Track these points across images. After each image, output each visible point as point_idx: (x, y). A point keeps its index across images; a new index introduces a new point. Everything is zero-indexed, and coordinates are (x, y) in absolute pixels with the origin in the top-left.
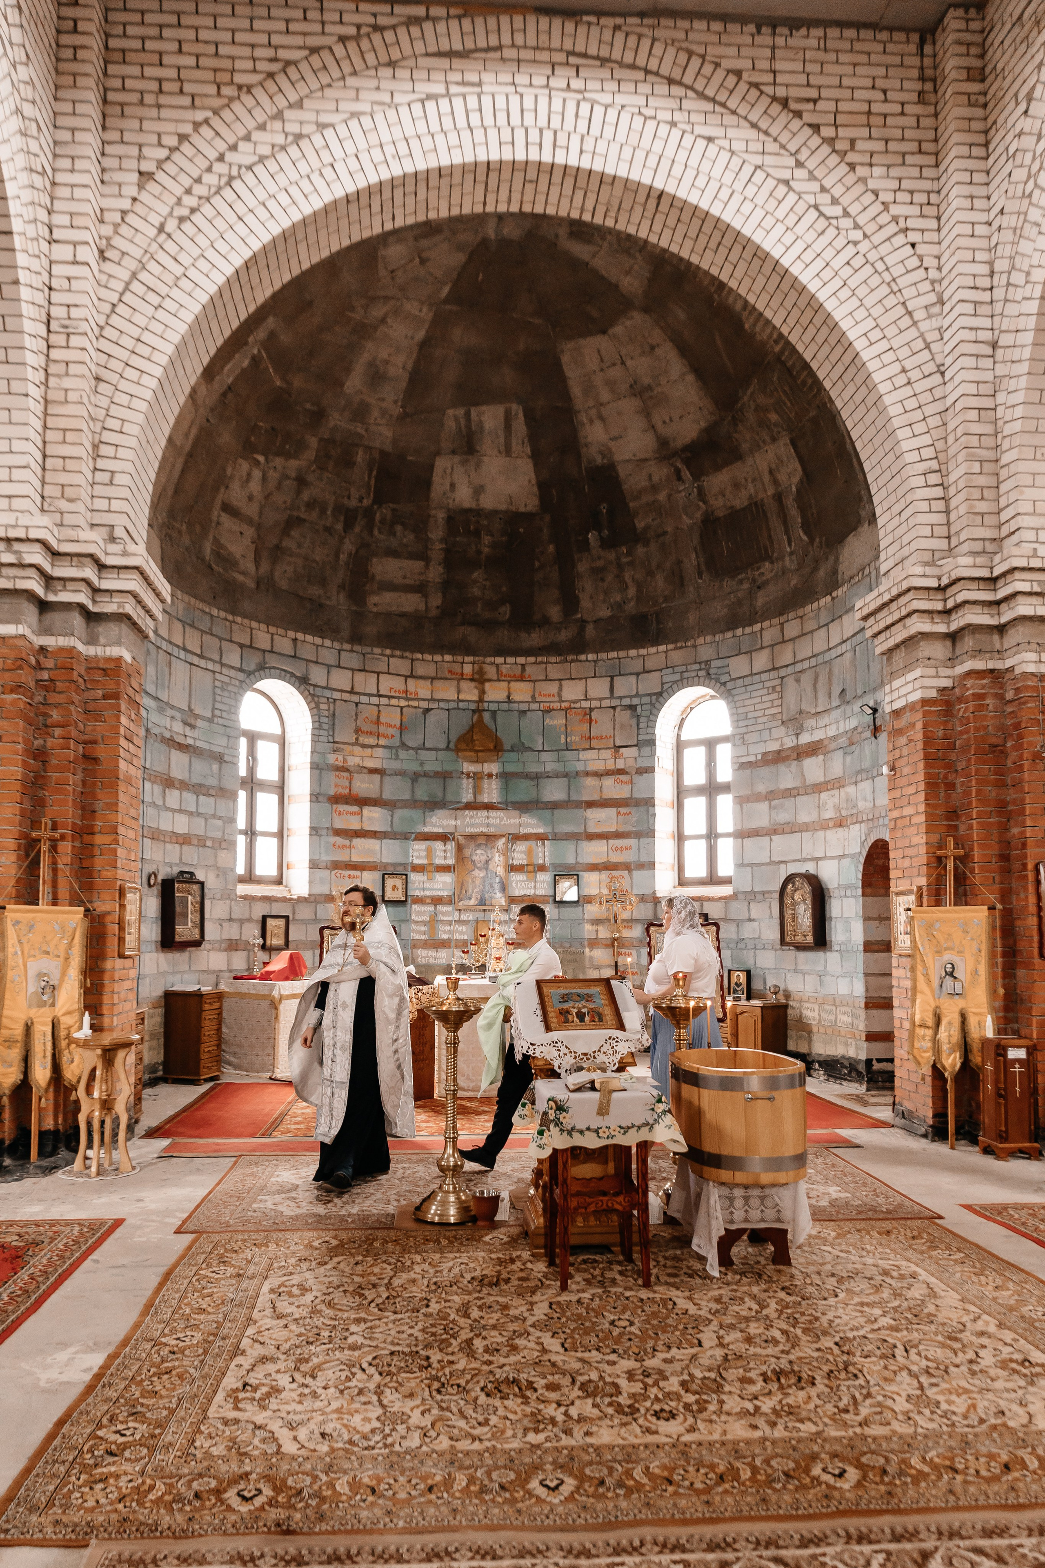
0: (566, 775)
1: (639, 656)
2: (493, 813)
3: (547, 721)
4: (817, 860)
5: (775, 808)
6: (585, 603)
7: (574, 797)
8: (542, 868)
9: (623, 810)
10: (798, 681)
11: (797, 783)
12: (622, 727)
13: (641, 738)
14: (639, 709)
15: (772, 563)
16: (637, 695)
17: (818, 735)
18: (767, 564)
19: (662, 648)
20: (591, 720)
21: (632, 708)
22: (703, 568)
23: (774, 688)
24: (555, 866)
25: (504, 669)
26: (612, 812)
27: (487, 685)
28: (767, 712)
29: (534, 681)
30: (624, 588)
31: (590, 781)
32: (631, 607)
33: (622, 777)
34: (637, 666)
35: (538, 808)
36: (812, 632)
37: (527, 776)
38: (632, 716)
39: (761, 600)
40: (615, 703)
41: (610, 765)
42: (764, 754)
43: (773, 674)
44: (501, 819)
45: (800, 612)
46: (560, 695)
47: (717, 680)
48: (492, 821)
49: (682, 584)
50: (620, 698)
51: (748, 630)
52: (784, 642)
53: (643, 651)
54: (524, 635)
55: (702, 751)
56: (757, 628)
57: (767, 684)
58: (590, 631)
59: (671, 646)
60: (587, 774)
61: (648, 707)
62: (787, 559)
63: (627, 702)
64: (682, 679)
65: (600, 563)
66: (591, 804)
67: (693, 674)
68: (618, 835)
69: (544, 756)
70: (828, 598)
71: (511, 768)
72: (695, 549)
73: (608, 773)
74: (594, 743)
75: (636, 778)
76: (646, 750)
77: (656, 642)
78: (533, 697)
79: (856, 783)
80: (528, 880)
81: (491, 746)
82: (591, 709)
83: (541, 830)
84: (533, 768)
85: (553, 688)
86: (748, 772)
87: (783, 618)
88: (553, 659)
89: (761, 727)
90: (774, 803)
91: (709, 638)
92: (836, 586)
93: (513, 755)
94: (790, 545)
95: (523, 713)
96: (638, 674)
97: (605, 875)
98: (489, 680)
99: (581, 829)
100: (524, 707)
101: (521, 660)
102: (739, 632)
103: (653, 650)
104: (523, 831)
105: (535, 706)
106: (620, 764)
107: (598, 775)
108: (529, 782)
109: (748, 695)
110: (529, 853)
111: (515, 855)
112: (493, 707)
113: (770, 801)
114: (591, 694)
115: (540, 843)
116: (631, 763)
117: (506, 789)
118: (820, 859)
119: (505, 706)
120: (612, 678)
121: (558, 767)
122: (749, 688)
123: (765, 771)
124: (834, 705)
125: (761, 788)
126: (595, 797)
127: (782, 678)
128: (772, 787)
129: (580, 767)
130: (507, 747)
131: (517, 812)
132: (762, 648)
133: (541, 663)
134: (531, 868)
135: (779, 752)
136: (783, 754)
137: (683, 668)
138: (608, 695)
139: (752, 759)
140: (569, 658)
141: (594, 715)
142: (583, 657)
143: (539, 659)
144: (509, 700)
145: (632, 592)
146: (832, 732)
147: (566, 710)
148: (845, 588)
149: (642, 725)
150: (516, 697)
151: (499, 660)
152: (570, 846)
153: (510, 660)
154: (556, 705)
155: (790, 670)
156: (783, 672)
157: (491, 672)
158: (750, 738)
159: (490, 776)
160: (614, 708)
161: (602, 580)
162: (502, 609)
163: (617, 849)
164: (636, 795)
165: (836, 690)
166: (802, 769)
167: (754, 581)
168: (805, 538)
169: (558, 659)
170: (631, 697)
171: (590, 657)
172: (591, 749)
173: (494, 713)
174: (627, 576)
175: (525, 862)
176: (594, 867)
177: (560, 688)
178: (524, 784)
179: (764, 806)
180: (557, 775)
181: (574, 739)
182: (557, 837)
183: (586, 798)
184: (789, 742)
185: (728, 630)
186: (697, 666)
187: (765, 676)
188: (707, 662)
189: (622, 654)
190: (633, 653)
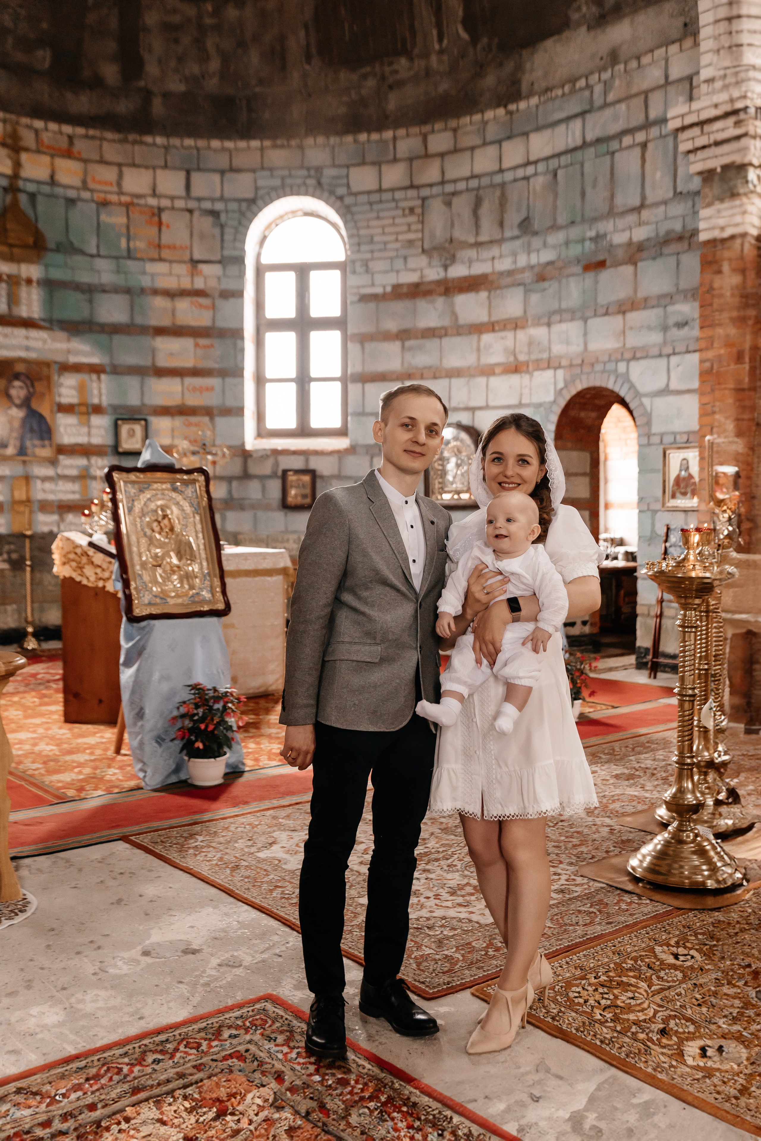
0: (128, 291)
1: (223, 149)
2: (34, 333)
3: (103, 217)
4: (473, 410)
5: (410, 349)
6: (152, 69)
7: (139, 320)
8: (97, 410)
9: (202, 341)
10: (448, 204)
11: (446, 322)
12: (202, 236)
13: (226, 253)
14: (223, 217)
15: (411, 59)
16: (222, 198)
17: (479, 269)
18: (403, 61)
19: (255, 143)
20: (160, 224)
21: (214, 214)
22: (314, 50)
23: (412, 210)
24: (115, 408)
25: (46, 137)
26: (188, 343)
27: (24, 157)
28: (401, 237)
29: (86, 161)
30: (204, 58)
31: (160, 302)
32: (212, 84)
33: (202, 301)
34: (223, 161)
35: (91, 331)
36: (472, 149)
37: (78, 287)
38: (214, 225)
39: (393, 102)
40: (192, 204)
41: (186, 284)
42: (396, 287)
43: (412, 193)
44: (45, 341)
45: (453, 123)
46: (119, 184)
47: (332, 193)
48: (32, 343)
49: (283, 67)
50: (199, 199)
51: (375, 136)
52: (427, 156)
53: (229, 144)
54: (69, 95)
55: (291, 276)
56: (388, 134)
57: (402, 204)
58: (158, 107)
59: (267, 143)
60: (156, 292)
61: (236, 215)
62: (434, 59)
63: (207, 205)
64: (283, 186)
65: (176, 19)
66: (160, 331)
67: (299, 181)
68: (196, 372)
69: (101, 264)
70: (501, 111)
71: (56, 274)
72: (306, 27)
73: (183, 293)
74: (165, 253)
75: (219, 302)
76: (232, 270)
77: (246, 134)
78: (84, 182)
79: (549, 325)
80: (81, 424)
81: (31, 241)
82: (160, 210)
83: (95, 360)
84: (85, 278)
85: (109, 174)
86: (372, 305)
87: (426, 128)
88: (109, 135)
89: (393, 254)
90: (408, 344)
91: (321, 140)
92: (516, 96)
93: (58, 258)
94: (440, 39)
95: (71, 202)
96: (222, 172)
97: (178, 421)
98: (27, 150)
99: (148, 363)
100: (72, 194)
101: (67, 129)
102: (363, 137)
103: (242, 144)
104: (73, 359)
105: (86, 195)
106: (199, 284)
107: (170, 294)
108: (79, 296)
109: (374, 215)
110: (82, 389)
111: (63, 391)
112: (31, 187)
113: (403, 341)
114: (161, 189)
115: (94, 377)
116: (213, 283)
117: (49, 302)
118: (480, 408)
119: (46, 189)
120: (188, 172)
121: (119, 280)
122: (375, 207)
123: (400, 306)
124: (508, 234)
125: (391, 325)
126: (166, 322)
127: (424, 199)
128: (407, 324)
129: (146, 282)
130: (51, 245)
131: (63, 335)
132: (395, 160)
133: (93, 138)
134: (83, 409)
135: (417, 285)
136: (423, 288)
137: (286, 173)
138: (182, 192)
139: (379, 290)
140: (131, 137)
141: (165, 217)
142: (149, 139)
143: (91, 132)
144: (53, 181)
145: (215, 65)
146: (504, 265)
147: (128, 206)
148: (534, 101)
149: (227, 237)
150: (62, 178)
151: (39, 124)
152: (132, 382)
153: (53, 126)
154: (114, 198)
155: (435, 190)
156: (425, 192)
157: (28, 139)
158: (378, 266)
159: (29, 281)
160: (191, 211)
161: (176, 41)
162: (40, 53)
163: (194, 389)
164: (220, 324)
165: (513, 218)
166: (452, 305)
167: (383, 78)
168: (464, 35)
169: (116, 136)
170: (213, 200)
171: (160, 140)
172: (161, 260)
173: (32, 197)
174: (210, 43)
175: (75, 400)
176: (165, 411)
177: (121, 175)
178: (74, 297)
179: (395, 347)
180: (116, 290)
181: (139, 244)
182: (116, 370)
183: (154, 322)
184: (434, 274)
185: (347, 132)
186: (304, 173)
187: (398, 195)
188: (319, 170)
189: (201, 143)
190: (215, 143)
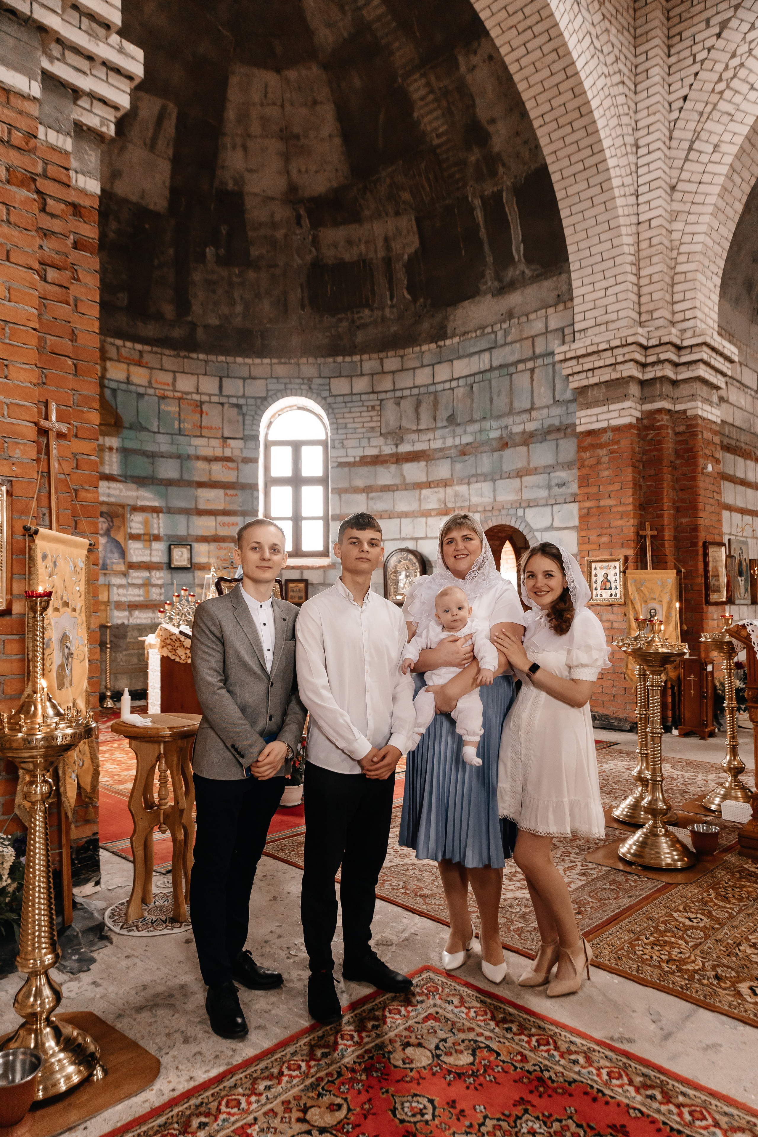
0: (179, 457)
1: (245, 364)
2: (113, 485)
3: (163, 407)
4: (417, 539)
5: (372, 499)
6: (196, 308)
7: (186, 477)
8: (157, 538)
9: (230, 492)
10: (398, 404)
11: (397, 481)
12: (230, 421)
13: (246, 433)
14: (244, 409)
15: (372, 310)
16: (244, 396)
17: (419, 447)
18: (367, 311)
19: (266, 361)
20: (201, 412)
21: (239, 406)
22: (306, 302)
23: (373, 407)
24: (169, 537)
25: (124, 352)
26: (220, 492)
27: (109, 364)
28: (366, 425)
29: (151, 369)
30: (232, 303)
31: (201, 465)
32: (238, 321)
33: (230, 464)
34: (245, 372)
35: (153, 484)
36: (414, 369)
37: (144, 454)
38: (239, 414)
39: (360, 337)
40: (223, 400)
41: (219, 453)
42: (363, 457)
43: (373, 396)
44: (121, 491)
45: (401, 352)
46: (174, 385)
47: (319, 395)
48: (112, 492)
49: (286, 311)
50: (228, 397)
51: (348, 359)
52: (383, 373)
53: (249, 361)
54: (140, 324)
55: (289, 450)
56: (357, 358)
57: (366, 404)
58: (200, 334)
59: (275, 361)
60: (198, 458)
61: (254, 408)
62: (387, 311)
63: (234, 401)
64: (286, 389)
65: (214, 277)
66: (201, 485)
67: (297, 386)
68: (225, 513)
69: (160, 438)
70: (433, 346)
71: (130, 444)
72: (301, 286)
73: (217, 459)
74: (205, 432)
75: (241, 466)
76: (251, 444)
77: (261, 354)
78: (150, 382)
79: (469, 484)
80: (145, 548)
81: (112, 421)
82: (202, 403)
83: (156, 504)
84: (150, 447)
85: (168, 378)
86: (346, 469)
87: (382, 355)
88: (167, 352)
89: (360, 436)
90: (371, 495)
91: (311, 360)
92: (444, 336)
93: (132, 433)
94: (392, 299)
95: (140, 396)
96: (244, 379)
97: (213, 546)
98: (111, 359)
99: (193, 506)
100: (141, 390)
101: (139, 347)
102: (340, 359)
103: (258, 361)
104: (140, 503)
105: (151, 391)
106: (228, 453)
107: (208, 460)
108: (145, 459)
109: (347, 410)
110: (146, 523)
111: (133, 525)
112: (113, 385)
113: (368, 493)
114: (202, 389)
115: (155, 515)
116: (237, 453)
117: (125, 463)
118: (421, 538)
119: (124, 386)
120: (221, 379)
121: (173, 449)
122: (348, 405)
123: (364, 470)
124: (439, 424)
125: (360, 483)
126: (205, 479)
127: (381, 400)
128: (370, 482)
129: (191, 451)
130: (127, 425)
131: (134, 486)
132: (362, 375)
133: (156, 353)
134: (147, 537)
135: (377, 457)
136: (381, 459)
137: (288, 381)
138: (217, 392)
139: (351, 460)
140: (182, 354)
141: (205, 408)
142: (194, 355)
143: (155, 349)
144: (128, 382)
145: (239, 308)
146: (437, 444)
147: (180, 399)
148: (456, 340)
149: (247, 422)
150: (134, 379)
151: (119, 342)
152: (182, 519)
153: (129, 344)
154: (170, 394)
155: (389, 395)
156: (382, 396)
157: (112, 352)
158: (349, 443)
159: (111, 449)
160: (222, 404)
161: (214, 292)
162: (120, 295)
163: (224, 524)
164: (242, 480)
165: (443, 414)
166: (401, 470)
167: (353, 321)
168: (408, 297)
169: (172, 353)
170: (238, 397)
171: (201, 356)
172: (202, 436)
173: (114, 391)
174: (236, 295)
175: (141, 532)
176: (204, 539)
177: (175, 379)
178: (141, 460)
179: (362, 497)
180: (171, 456)
181: (187, 426)
182: (170, 511)
183: (196, 479)
184: (388, 449)
185: (329, 355)
186: (300, 381)
187: (364, 397)
188: (310, 379)
189: (230, 359)
190: (239, 360)
